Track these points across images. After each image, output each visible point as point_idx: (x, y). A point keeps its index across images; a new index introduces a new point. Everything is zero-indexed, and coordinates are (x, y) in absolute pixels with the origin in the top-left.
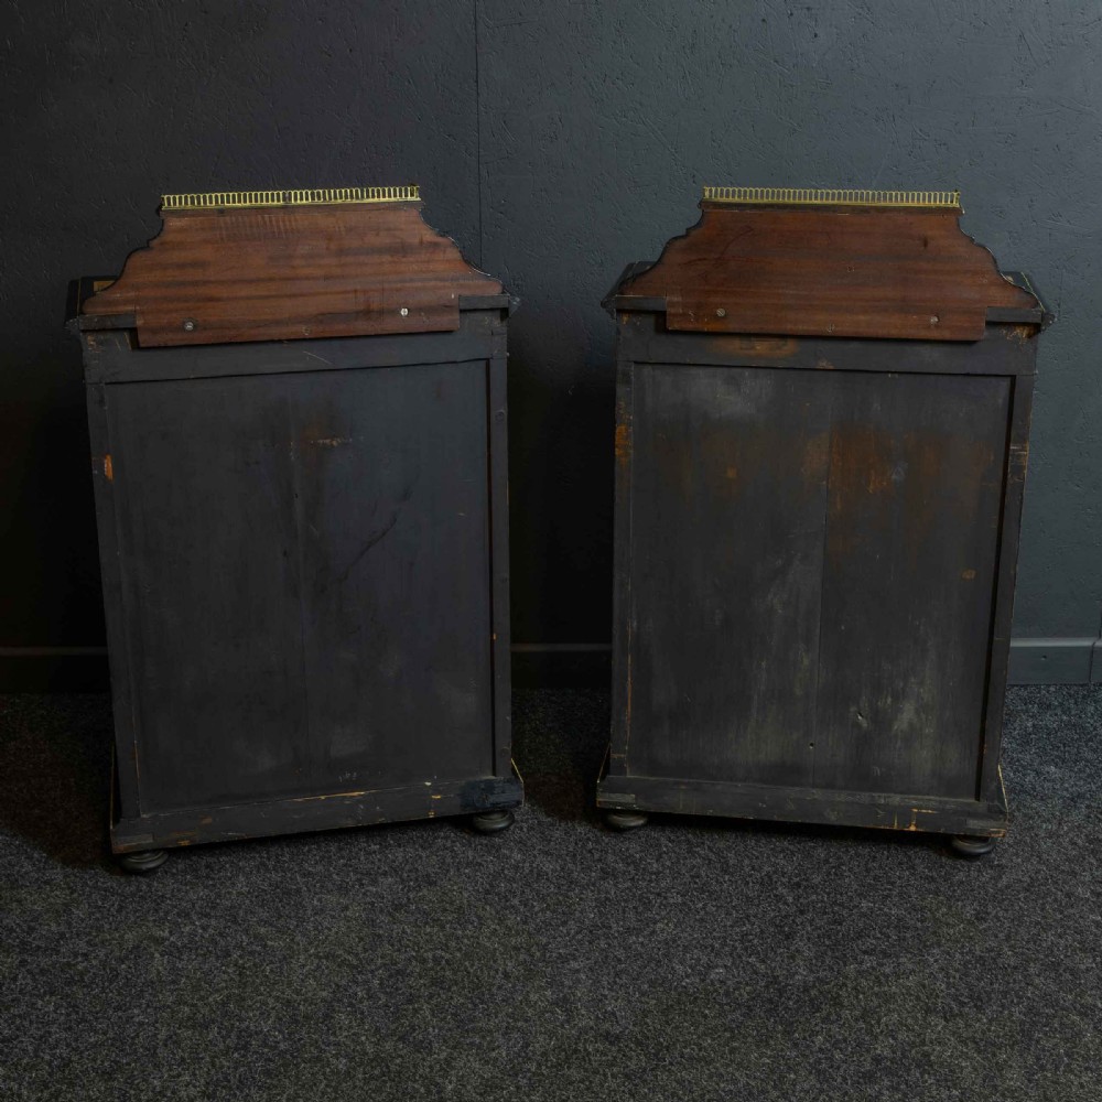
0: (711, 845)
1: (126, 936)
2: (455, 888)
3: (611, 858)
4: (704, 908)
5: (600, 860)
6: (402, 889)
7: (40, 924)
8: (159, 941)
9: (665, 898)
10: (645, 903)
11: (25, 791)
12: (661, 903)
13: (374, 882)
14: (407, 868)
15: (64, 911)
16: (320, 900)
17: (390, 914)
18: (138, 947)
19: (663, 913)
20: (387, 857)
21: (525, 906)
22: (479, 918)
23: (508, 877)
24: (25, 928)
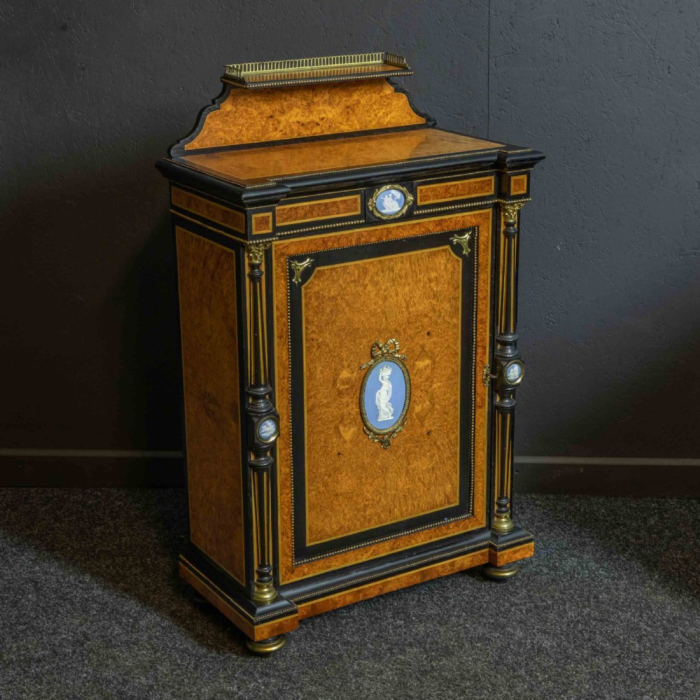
0: (684, 630)
1: (203, 690)
2: (470, 659)
3: (599, 638)
4: (683, 683)
5: (590, 640)
6: (426, 659)
7: (133, 678)
9: (649, 674)
10: (631, 678)
11: (111, 568)
12: (645, 678)
13: (403, 651)
14: (429, 640)
15: (151, 667)
16: (359, 665)
17: (418, 679)
19: (649, 687)
20: (411, 631)
21: (531, 676)
22: (493, 685)
23: (513, 651)
24: (121, 681)
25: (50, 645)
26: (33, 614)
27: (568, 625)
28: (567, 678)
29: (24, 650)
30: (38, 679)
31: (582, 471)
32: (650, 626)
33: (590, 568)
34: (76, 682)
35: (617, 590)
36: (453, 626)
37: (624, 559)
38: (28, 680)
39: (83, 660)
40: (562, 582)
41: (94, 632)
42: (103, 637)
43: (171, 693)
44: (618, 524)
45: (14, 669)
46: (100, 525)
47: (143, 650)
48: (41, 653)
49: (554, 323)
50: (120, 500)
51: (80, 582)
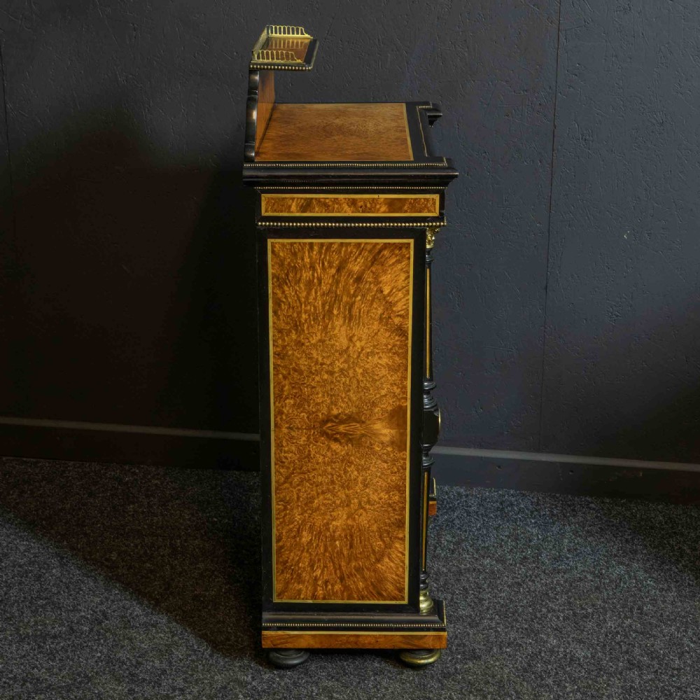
1: (216, 678)
2: (497, 664)
3: (637, 651)
5: (627, 652)
6: (450, 661)
7: (147, 660)
8: (243, 684)
9: (685, 692)
10: (666, 695)
11: (139, 547)
14: (456, 642)
15: (166, 650)
17: (440, 681)
18: (226, 688)
21: (558, 686)
23: (544, 659)
24: (134, 663)
25: (68, 622)
26: (54, 590)
27: (606, 635)
28: (597, 691)
29: (41, 625)
30: (52, 655)
31: (641, 474)
32: (694, 642)
33: (638, 578)
34: (89, 661)
35: (664, 602)
36: (483, 630)
37: (676, 570)
38: (42, 655)
39: (99, 640)
40: (606, 590)
41: (114, 612)
42: (122, 617)
43: (184, 679)
44: (675, 533)
45: (29, 644)
46: (133, 503)
47: (161, 632)
48: (57, 629)
49: (617, 316)
50: (158, 479)
51: (106, 560)
